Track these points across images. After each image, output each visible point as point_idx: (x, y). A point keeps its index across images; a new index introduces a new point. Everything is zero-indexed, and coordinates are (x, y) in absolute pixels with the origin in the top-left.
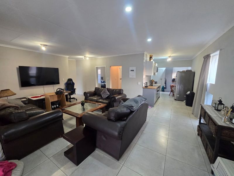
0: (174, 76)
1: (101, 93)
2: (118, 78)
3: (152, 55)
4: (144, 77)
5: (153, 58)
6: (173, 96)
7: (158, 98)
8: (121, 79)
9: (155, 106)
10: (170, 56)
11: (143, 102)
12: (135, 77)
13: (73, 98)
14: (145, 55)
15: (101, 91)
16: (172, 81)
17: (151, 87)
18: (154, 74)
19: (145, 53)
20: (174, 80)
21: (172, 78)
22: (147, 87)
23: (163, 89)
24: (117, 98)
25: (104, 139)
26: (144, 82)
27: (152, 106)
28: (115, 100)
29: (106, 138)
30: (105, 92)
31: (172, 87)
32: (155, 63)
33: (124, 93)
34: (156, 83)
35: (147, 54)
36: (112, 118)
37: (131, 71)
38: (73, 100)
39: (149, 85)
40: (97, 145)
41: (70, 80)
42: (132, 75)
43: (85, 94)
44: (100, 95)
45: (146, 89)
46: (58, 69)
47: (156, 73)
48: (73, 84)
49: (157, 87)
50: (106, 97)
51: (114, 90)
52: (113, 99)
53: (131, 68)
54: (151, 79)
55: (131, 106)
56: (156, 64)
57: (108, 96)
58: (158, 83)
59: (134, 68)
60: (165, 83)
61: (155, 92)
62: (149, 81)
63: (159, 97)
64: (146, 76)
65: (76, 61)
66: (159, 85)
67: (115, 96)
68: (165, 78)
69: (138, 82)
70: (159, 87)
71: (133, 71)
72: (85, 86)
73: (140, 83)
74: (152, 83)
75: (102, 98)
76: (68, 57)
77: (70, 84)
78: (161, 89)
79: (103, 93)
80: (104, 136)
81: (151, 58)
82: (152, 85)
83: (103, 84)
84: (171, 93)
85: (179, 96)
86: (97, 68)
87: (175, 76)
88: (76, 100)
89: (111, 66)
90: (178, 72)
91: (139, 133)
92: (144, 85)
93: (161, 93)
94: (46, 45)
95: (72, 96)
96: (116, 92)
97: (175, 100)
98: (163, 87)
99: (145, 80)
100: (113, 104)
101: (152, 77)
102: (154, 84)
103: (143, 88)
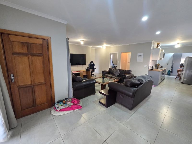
0: (182, 61)
1: (114, 72)
2: (126, 62)
3: (159, 43)
4: (150, 61)
5: (160, 45)
6: (179, 80)
7: (162, 80)
8: (128, 63)
9: (159, 86)
10: (179, 43)
11: (150, 79)
12: (142, 61)
13: (93, 75)
14: (153, 43)
15: (114, 71)
16: (180, 66)
17: (156, 70)
18: (161, 59)
19: (153, 42)
20: (182, 65)
21: (181, 63)
22: (153, 69)
23: (169, 73)
24: (127, 76)
25: (122, 97)
26: (150, 65)
27: (156, 85)
28: (125, 77)
29: (123, 97)
30: (117, 72)
31: (179, 71)
32: (162, 49)
33: (132, 73)
34: (162, 67)
35: (155, 43)
36: (128, 85)
37: (139, 56)
38: (93, 76)
39: (154, 68)
40: (117, 100)
41: (92, 62)
42: (140, 59)
43: (103, 72)
44: (113, 74)
45: (152, 71)
46: (86, 55)
47: (162, 59)
48: (94, 65)
49: (163, 70)
50: (118, 75)
51: (124, 70)
52: (124, 76)
53: (139, 54)
54: (157, 63)
55: (141, 80)
56: (163, 51)
57: (119, 74)
58: (164, 67)
59: (142, 54)
60: (172, 68)
61: (160, 75)
62: (155, 65)
63: (164, 80)
64: (153, 60)
65: (95, 49)
66: (165, 69)
67: (125, 74)
68: (172, 63)
69: (145, 65)
70: (165, 70)
71: (141, 56)
72: (100, 67)
73: (146, 66)
74: (157, 66)
75: (115, 76)
76: (91, 46)
77: (92, 65)
78: (166, 73)
79: (116, 72)
80: (122, 96)
81: (158, 45)
82: (158, 69)
83: (113, 66)
84: (178, 77)
85: (186, 80)
86: (111, 54)
87: (184, 61)
88: (95, 76)
89: (121, 53)
90: (188, 58)
91: (145, 101)
92: (150, 68)
93: (166, 76)
94: (83, 41)
95: (93, 73)
96: (125, 72)
97: (182, 83)
98: (169, 71)
99: (151, 64)
100: (124, 80)
101: (158, 61)
102: (159, 68)
103: (149, 70)
